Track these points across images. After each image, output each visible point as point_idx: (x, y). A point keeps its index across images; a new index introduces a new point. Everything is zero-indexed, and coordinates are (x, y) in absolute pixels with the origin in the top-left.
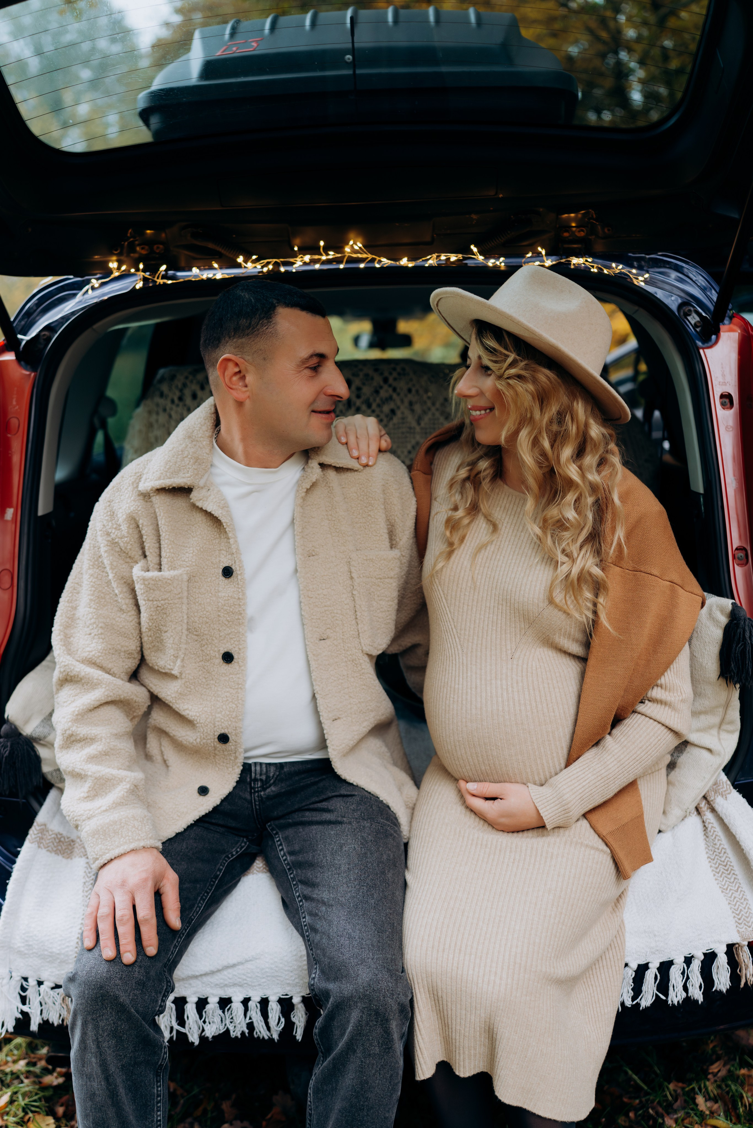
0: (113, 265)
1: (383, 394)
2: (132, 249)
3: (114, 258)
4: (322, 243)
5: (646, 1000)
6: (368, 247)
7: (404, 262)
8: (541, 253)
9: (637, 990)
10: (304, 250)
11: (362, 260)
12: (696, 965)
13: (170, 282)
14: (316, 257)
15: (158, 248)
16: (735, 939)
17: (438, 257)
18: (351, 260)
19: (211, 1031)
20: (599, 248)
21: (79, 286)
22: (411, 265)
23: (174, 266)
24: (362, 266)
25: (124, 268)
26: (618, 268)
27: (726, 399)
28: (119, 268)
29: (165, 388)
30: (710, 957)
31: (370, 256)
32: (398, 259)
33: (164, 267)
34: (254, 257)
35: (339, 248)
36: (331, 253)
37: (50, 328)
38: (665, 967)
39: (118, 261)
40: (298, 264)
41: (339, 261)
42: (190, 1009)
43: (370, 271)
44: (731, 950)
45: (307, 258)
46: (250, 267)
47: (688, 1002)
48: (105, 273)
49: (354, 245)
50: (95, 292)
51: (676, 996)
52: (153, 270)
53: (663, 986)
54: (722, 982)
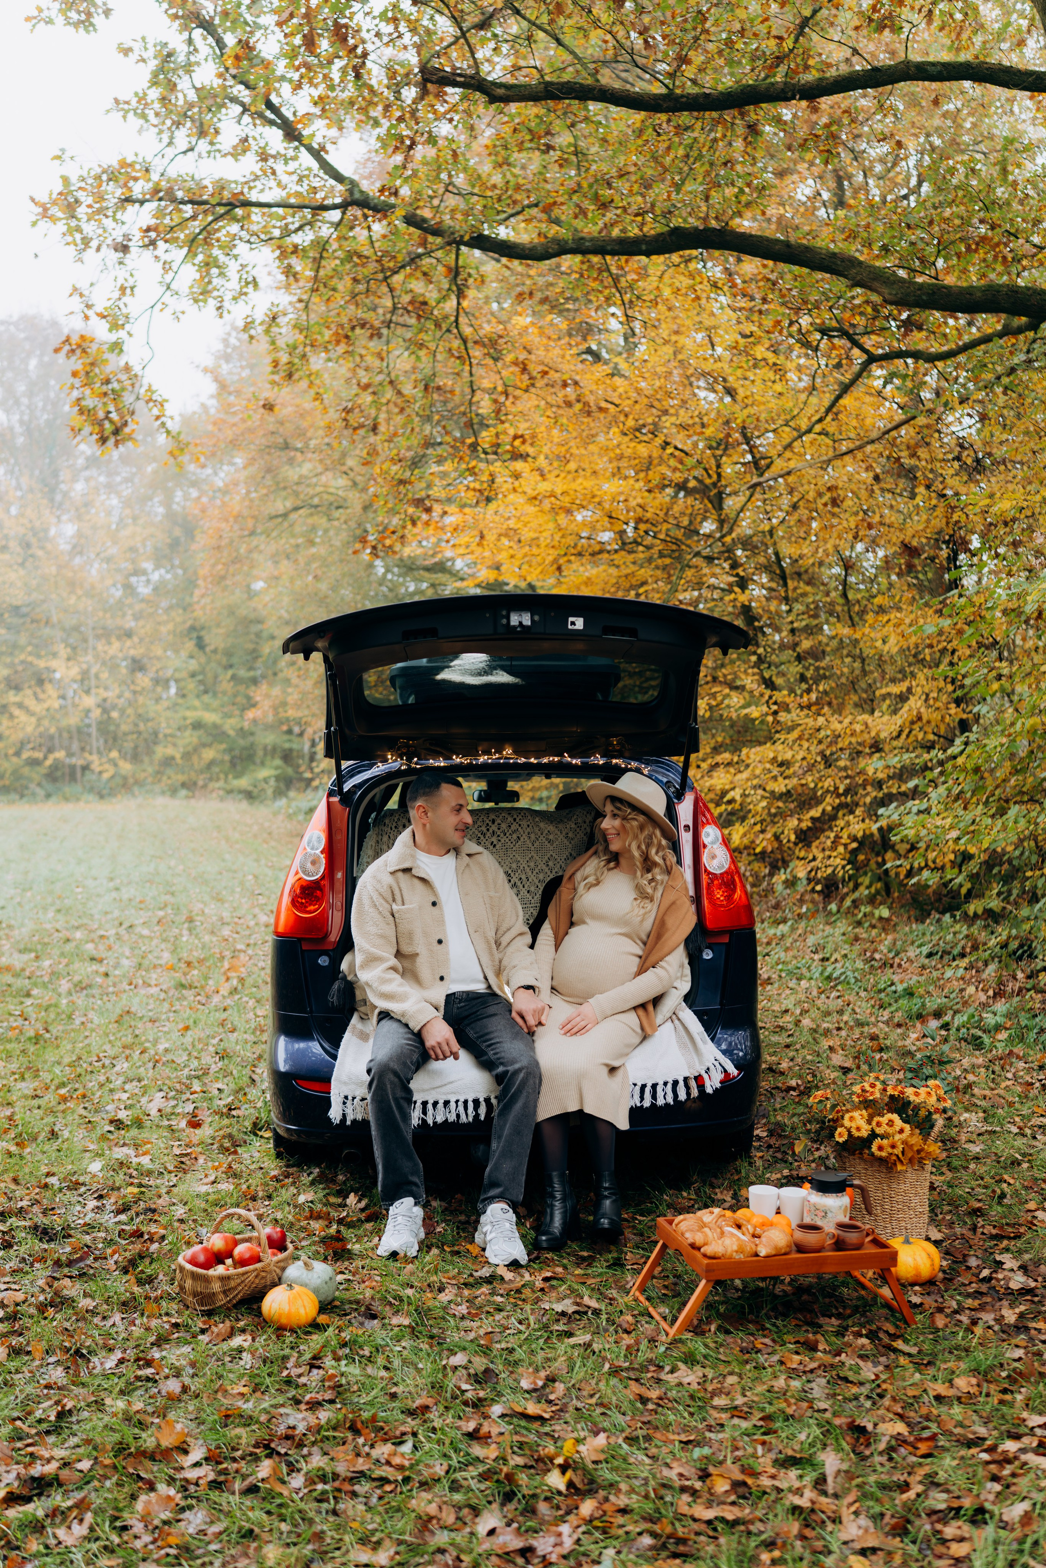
0: (390, 757)
1: (513, 827)
2: (399, 749)
3: (390, 753)
4: (493, 750)
5: (647, 1103)
6: (515, 752)
7: (532, 760)
8: (598, 757)
9: (642, 1098)
10: (485, 752)
11: (511, 759)
12: (669, 1086)
14: (490, 756)
15: (412, 749)
16: (687, 1074)
17: (549, 758)
18: (506, 759)
20: (627, 754)
21: (371, 766)
22: (535, 762)
23: (421, 759)
24: (511, 761)
25: (394, 758)
26: (633, 764)
27: (687, 827)
30: (675, 1083)
31: (516, 757)
33: (416, 760)
34: (460, 756)
35: (500, 752)
36: (497, 755)
37: (357, 784)
38: (654, 1086)
40: (481, 759)
41: (500, 759)
42: (430, 1106)
43: (516, 764)
44: (686, 1079)
45: (486, 757)
46: (457, 760)
47: (667, 1105)
48: (385, 761)
49: (508, 751)
50: (379, 769)
51: (660, 1102)
52: (409, 760)
53: (654, 1096)
54: (682, 1096)
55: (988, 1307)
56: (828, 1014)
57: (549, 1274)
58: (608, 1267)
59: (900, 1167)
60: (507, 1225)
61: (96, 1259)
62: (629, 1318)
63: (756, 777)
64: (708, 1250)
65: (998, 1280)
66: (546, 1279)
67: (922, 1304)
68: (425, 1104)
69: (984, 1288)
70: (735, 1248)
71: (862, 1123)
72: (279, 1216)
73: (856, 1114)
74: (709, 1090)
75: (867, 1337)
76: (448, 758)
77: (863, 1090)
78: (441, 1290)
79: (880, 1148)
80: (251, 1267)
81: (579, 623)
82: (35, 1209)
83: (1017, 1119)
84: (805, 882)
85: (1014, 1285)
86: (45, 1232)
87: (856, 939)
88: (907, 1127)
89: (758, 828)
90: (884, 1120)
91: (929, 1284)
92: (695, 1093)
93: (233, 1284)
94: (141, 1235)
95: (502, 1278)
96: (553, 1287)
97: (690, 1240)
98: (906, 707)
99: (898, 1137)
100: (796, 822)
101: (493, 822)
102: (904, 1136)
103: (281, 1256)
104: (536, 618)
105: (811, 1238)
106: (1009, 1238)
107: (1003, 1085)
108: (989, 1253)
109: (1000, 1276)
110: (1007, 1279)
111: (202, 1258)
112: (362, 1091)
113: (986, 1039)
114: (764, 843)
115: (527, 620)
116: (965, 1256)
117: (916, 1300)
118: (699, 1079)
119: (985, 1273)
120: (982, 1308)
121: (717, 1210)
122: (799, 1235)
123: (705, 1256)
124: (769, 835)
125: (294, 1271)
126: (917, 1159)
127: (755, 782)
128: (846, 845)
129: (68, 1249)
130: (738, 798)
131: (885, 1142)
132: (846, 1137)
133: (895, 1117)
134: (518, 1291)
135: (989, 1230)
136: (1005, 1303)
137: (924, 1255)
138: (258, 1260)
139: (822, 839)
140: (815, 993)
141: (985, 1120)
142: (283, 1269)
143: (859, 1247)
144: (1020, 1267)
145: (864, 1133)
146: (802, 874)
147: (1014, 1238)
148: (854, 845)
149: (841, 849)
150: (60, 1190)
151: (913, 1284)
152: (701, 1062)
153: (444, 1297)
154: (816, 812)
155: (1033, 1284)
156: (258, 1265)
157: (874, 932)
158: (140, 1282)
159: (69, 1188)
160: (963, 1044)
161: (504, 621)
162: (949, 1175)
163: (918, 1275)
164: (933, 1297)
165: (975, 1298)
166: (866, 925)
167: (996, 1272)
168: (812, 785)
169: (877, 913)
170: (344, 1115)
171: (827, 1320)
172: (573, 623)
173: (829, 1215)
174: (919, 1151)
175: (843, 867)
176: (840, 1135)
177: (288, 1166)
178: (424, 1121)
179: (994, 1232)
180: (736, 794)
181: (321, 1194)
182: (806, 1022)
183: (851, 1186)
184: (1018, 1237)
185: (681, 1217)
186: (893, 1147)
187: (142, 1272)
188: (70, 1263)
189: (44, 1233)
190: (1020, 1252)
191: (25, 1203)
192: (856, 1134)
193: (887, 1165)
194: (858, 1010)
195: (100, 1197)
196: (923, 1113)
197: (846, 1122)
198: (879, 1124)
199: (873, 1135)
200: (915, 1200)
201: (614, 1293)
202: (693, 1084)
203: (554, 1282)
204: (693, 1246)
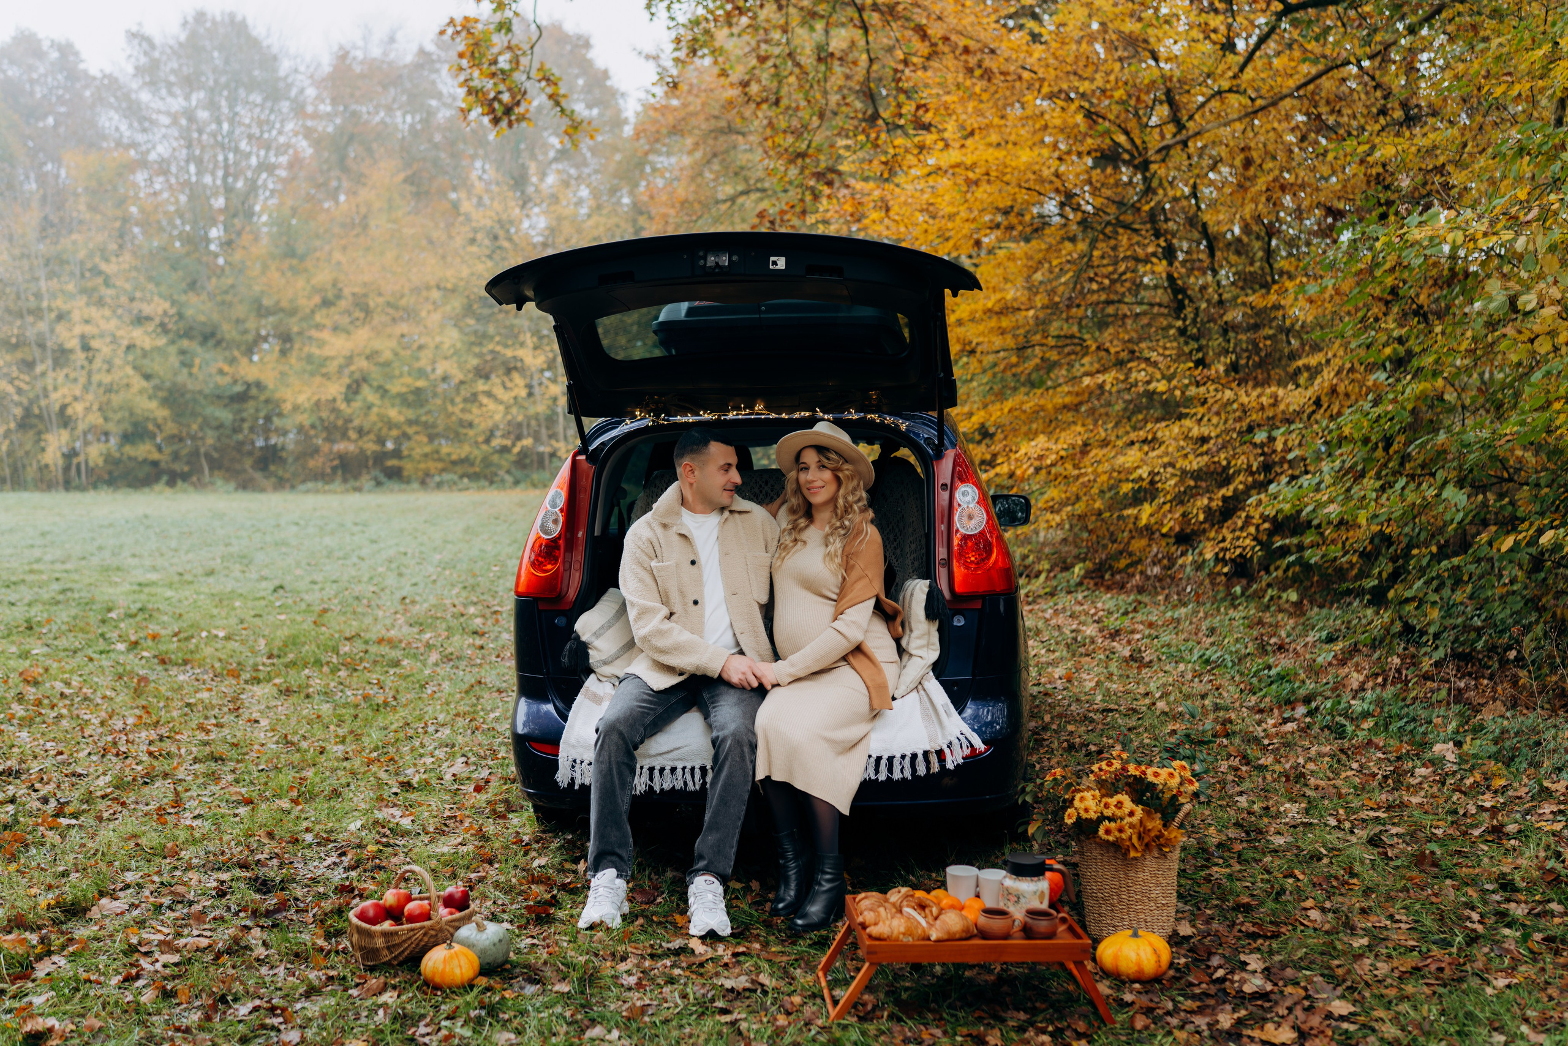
0: (637, 413)
2: (647, 405)
3: (638, 409)
4: (743, 405)
5: (882, 777)
6: (766, 407)
7: (783, 415)
8: (851, 412)
9: (877, 771)
10: (733, 409)
11: (763, 414)
12: (907, 760)
13: (666, 422)
14: (740, 412)
15: (661, 405)
16: (928, 748)
17: (800, 413)
18: (757, 414)
19: (667, 786)
20: (885, 409)
21: (619, 423)
22: (786, 417)
23: (668, 414)
24: (763, 417)
25: (643, 414)
26: (889, 420)
27: (944, 485)
28: (640, 414)
30: (914, 756)
31: (767, 412)
33: (663, 415)
34: (709, 411)
35: (752, 408)
36: (747, 410)
37: (603, 444)
39: (640, 411)
40: (731, 415)
41: (751, 414)
42: (656, 773)
43: (767, 420)
44: (925, 753)
45: (735, 413)
46: (706, 416)
47: (904, 779)
48: (634, 417)
49: (759, 407)
50: (627, 426)
51: (897, 775)
52: (658, 416)
53: (890, 769)
54: (921, 770)
55: (1209, 1011)
56: (1187, 697)
57: (741, 949)
58: (810, 946)
59: (1132, 854)
60: (710, 896)
61: (297, 911)
62: (797, 999)
63: (1167, 454)
64: (873, 930)
65: (1232, 982)
66: (735, 955)
67: (1133, 1003)
68: (651, 770)
69: (1213, 989)
70: (902, 929)
71: (1091, 804)
72: (502, 879)
73: (1088, 795)
74: (950, 766)
75: (1051, 1035)
77: (1101, 769)
78: (624, 959)
79: (1108, 832)
80: (418, 925)
81: (781, 263)
82: (275, 862)
83: (1341, 811)
84: (1212, 564)
85: (1248, 989)
86: (264, 883)
87: (1260, 622)
88: (1139, 811)
89: (1167, 507)
90: (1113, 801)
91: (1151, 982)
92: (935, 767)
93: (397, 940)
94: (352, 890)
95: (693, 951)
96: (739, 963)
97: (860, 919)
98: (1318, 380)
99: (1128, 820)
100: (1206, 501)
101: (766, 483)
102: (1135, 820)
103: (458, 915)
104: (735, 258)
105: (996, 924)
106: (1265, 937)
107: (1343, 775)
108: (1237, 951)
109: (1236, 978)
110: (1243, 981)
111: (371, 913)
112: (590, 755)
113: (1350, 728)
114: (1172, 523)
115: (724, 260)
116: (1210, 954)
117: (1128, 997)
118: (940, 753)
119: (1220, 973)
120: (1200, 1011)
121: (904, 890)
122: (983, 920)
123: (870, 936)
124: (1177, 515)
125: (466, 932)
126: (1156, 844)
127: (1166, 460)
128: (1258, 527)
129: (275, 901)
130: (1145, 476)
131: (1113, 825)
132: (1074, 819)
133: (1125, 798)
134: (701, 965)
135: (1249, 927)
136: (1228, 1007)
137: (1149, 950)
138: (430, 919)
139: (1235, 518)
140: (1189, 676)
141: (1307, 811)
142: (458, 928)
143: (1051, 935)
144: (1267, 969)
145: (1092, 815)
146: (1209, 555)
147: (1271, 937)
148: (1266, 525)
149: (1252, 530)
150: (310, 846)
151: (1133, 981)
152: (944, 736)
153: (623, 967)
154: (1228, 491)
155: (1269, 987)
156: (427, 923)
157: (1280, 616)
158: (328, 937)
159: (319, 844)
160: (1327, 732)
161: (702, 262)
162: (1238, 867)
163: (1141, 971)
164: (1150, 996)
165: (1200, 1000)
166: (1273, 609)
167: (1232, 972)
168: (1224, 463)
169: (1284, 596)
170: (572, 779)
171: (1015, 1014)
172: (775, 263)
173: (1022, 900)
174: (1158, 837)
175: (1253, 548)
176: (1070, 817)
177: (544, 832)
178: (651, 788)
179: (1252, 929)
180: (1144, 472)
181: (558, 860)
182: (1161, 705)
183: (1052, 870)
184: (1276, 936)
185: (863, 895)
186: (1121, 830)
187: (331, 926)
188: (268, 914)
189: (263, 886)
190: (1271, 953)
191: (262, 857)
192: (1084, 815)
193: (1118, 849)
194: (1225, 694)
195: (344, 854)
196: (1167, 796)
197: (1076, 803)
198: (1107, 806)
199: (1102, 818)
200: (1156, 892)
201: (798, 972)
202: (934, 759)
203: (742, 958)
204: (864, 926)
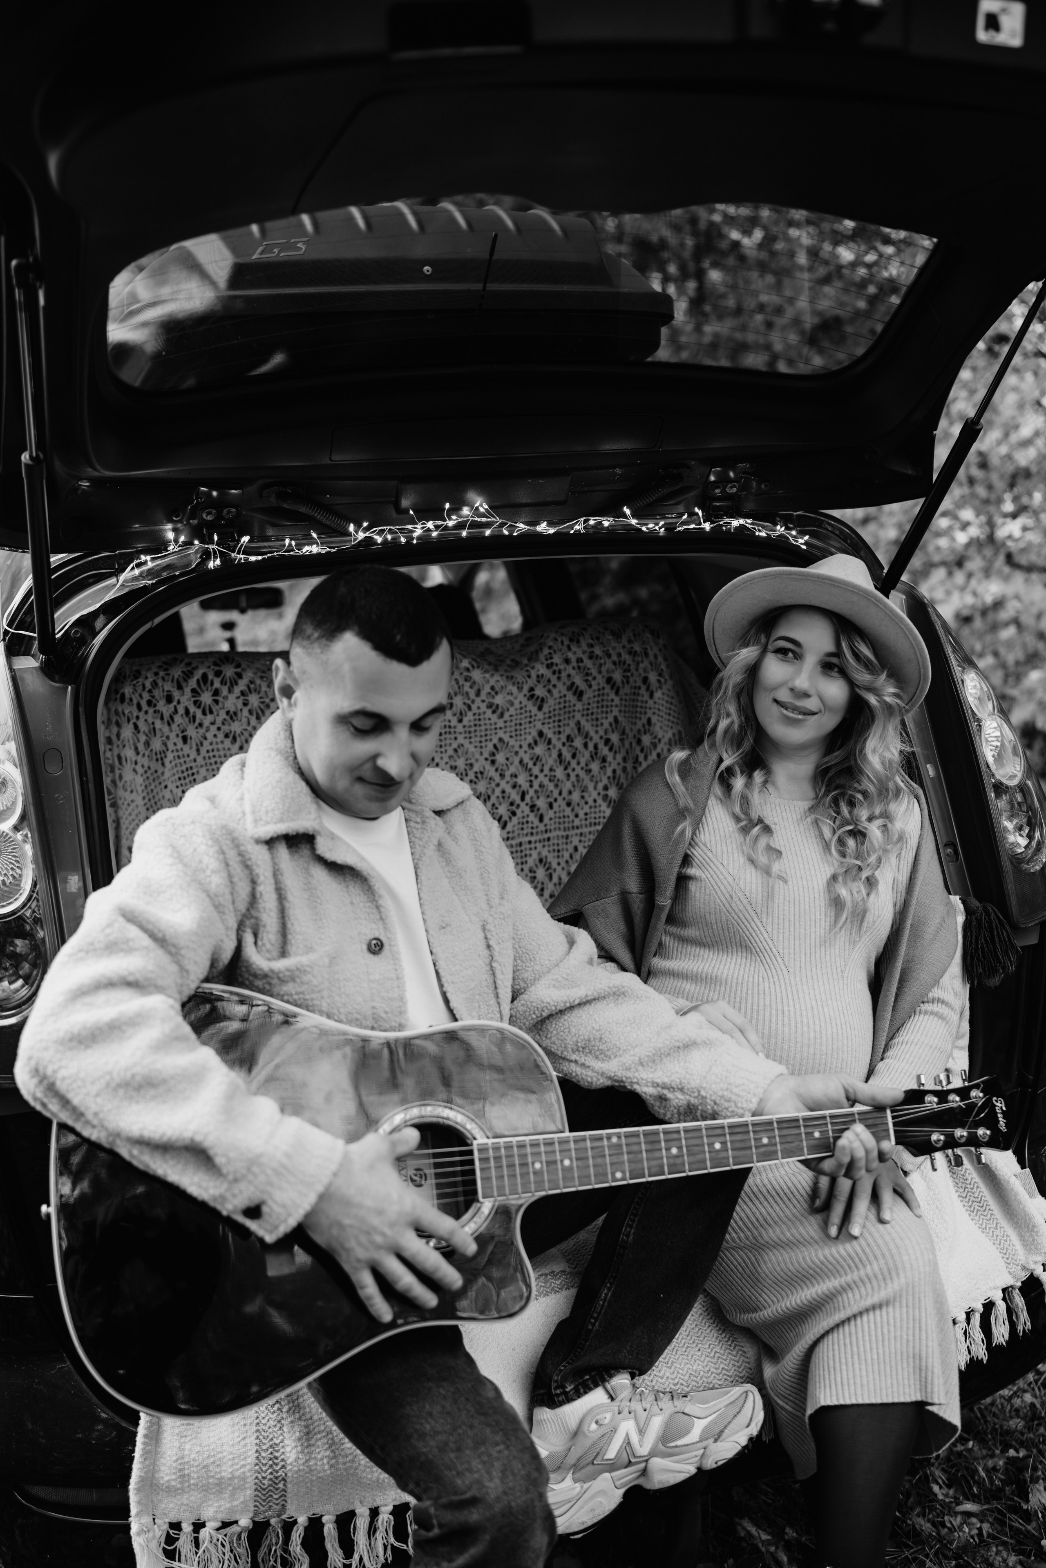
0: (171, 535)
2: (194, 514)
3: (169, 526)
4: (447, 506)
6: (495, 508)
7: (543, 528)
8: (697, 514)
11: (488, 525)
13: (253, 558)
14: (440, 523)
15: (229, 512)
17: (586, 521)
18: (474, 525)
22: (552, 531)
23: (260, 536)
24: (488, 533)
25: (182, 539)
28: (176, 541)
29: (127, 690)
30: (988, 1308)
31: (499, 521)
32: (536, 523)
33: (246, 539)
34: (365, 524)
36: (454, 517)
39: (174, 530)
40: (418, 532)
41: (460, 526)
43: (500, 540)
44: (1008, 1293)
45: (430, 525)
46: (359, 535)
48: (158, 547)
50: (142, 570)
52: (229, 541)
54: (1003, 1333)
76: (328, 532)
92: (1024, 1321)
202: (1021, 1301)
